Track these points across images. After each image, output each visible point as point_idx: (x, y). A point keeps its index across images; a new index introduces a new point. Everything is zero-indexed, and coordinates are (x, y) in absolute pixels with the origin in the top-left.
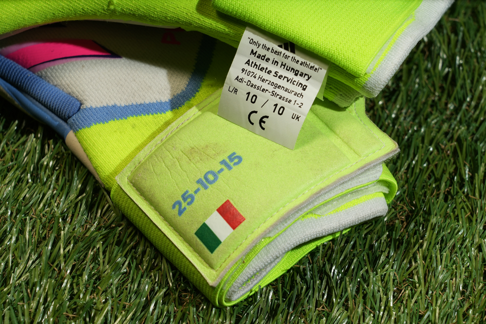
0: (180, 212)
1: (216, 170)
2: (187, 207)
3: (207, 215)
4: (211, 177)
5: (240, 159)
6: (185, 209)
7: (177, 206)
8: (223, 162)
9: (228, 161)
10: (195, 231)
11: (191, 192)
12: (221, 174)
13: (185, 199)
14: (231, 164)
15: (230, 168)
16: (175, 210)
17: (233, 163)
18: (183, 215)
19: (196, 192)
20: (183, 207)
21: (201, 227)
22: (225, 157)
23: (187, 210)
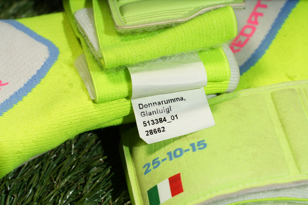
0: (146, 172)
1: (184, 149)
2: (152, 169)
3: (161, 180)
4: (178, 153)
5: (205, 145)
6: (150, 170)
7: (146, 167)
8: (192, 145)
9: (196, 144)
10: (148, 189)
11: (160, 160)
12: (186, 152)
13: (153, 163)
14: (197, 148)
15: (194, 150)
16: (144, 169)
17: (199, 147)
18: (147, 174)
19: (163, 160)
20: (149, 169)
21: (153, 187)
22: (195, 141)
23: (151, 172)
